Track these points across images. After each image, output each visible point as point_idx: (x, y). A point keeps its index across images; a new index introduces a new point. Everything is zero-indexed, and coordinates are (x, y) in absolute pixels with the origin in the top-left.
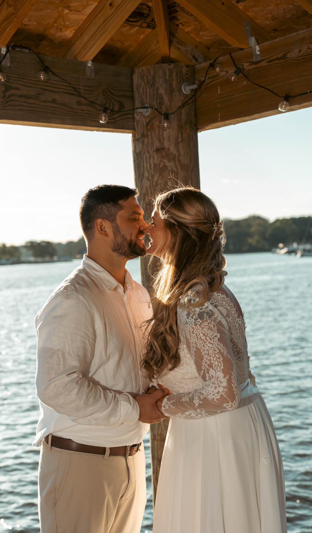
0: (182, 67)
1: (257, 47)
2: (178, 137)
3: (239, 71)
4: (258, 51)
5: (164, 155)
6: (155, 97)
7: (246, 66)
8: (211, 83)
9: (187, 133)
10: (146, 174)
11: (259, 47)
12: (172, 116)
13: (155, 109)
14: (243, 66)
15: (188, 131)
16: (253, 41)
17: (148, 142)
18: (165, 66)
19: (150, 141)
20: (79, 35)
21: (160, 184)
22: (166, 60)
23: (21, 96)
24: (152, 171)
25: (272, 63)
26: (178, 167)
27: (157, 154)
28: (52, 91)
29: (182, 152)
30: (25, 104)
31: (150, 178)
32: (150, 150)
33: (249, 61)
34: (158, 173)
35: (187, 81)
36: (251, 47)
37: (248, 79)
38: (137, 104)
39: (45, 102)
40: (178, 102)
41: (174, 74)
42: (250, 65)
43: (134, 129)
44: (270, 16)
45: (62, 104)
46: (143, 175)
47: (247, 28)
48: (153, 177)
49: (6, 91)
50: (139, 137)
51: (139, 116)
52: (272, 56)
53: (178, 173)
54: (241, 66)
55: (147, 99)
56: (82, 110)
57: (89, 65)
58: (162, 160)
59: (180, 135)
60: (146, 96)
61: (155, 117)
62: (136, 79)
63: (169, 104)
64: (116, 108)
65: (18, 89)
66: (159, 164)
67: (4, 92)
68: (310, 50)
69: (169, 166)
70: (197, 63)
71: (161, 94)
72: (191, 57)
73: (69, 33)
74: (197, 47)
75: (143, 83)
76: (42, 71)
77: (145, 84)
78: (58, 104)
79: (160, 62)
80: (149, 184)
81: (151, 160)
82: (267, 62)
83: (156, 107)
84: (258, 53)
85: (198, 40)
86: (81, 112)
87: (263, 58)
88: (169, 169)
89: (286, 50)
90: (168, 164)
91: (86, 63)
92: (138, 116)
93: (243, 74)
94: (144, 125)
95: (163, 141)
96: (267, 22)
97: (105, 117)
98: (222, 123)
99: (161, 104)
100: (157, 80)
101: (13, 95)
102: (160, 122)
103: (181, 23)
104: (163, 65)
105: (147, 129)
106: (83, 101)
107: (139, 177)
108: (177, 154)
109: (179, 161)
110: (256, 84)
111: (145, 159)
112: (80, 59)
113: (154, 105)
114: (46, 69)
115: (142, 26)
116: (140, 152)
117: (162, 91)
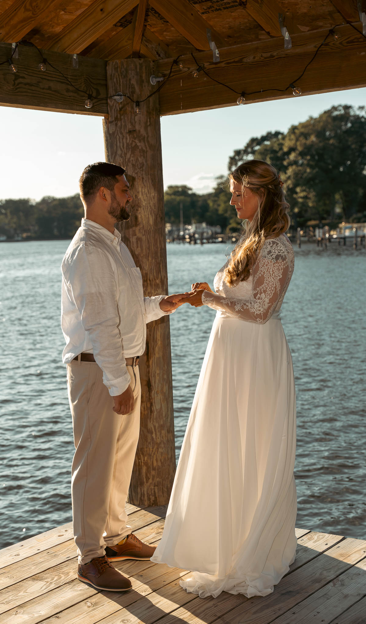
0: (150, 62)
1: (217, 50)
2: (147, 121)
3: (200, 69)
4: (218, 54)
5: (135, 136)
6: (128, 86)
7: (206, 65)
8: (174, 76)
9: (154, 118)
10: (119, 152)
11: (218, 50)
12: (142, 104)
13: (128, 97)
14: (204, 65)
15: (154, 117)
16: (213, 45)
17: (121, 125)
18: (137, 60)
19: (123, 124)
20: (68, 31)
21: (132, 160)
22: (137, 55)
23: (26, 84)
24: (125, 149)
25: (230, 65)
26: (147, 146)
27: (129, 135)
28: (48, 80)
29: (150, 134)
30: (29, 91)
31: (123, 155)
32: (123, 131)
33: (210, 61)
34: (130, 152)
35: (154, 74)
36: (211, 50)
37: (208, 76)
38: (111, 91)
39: (43, 89)
40: (147, 92)
41: (144, 67)
42: (209, 65)
43: (108, 113)
44: (227, 26)
45: (55, 91)
46: (116, 153)
47: (209, 34)
48: (126, 154)
49: (16, 79)
50: (112, 120)
51: (113, 102)
52: (230, 60)
53: (147, 151)
54: (202, 65)
55: (120, 88)
56: (70, 96)
57: (75, 57)
58: (134, 140)
59: (148, 120)
60: (120, 85)
61: (128, 104)
62: (110, 70)
63: (139, 93)
65: (23, 78)
66: (132, 144)
67: (14, 81)
68: (263, 58)
69: (140, 146)
70: (160, 58)
71: (133, 84)
72: (156, 53)
73: (58, 29)
74: (159, 45)
75: (117, 74)
76: (42, 63)
77: (119, 75)
78: (53, 91)
79: (132, 56)
80: (122, 161)
81: (124, 140)
82: (225, 64)
83: (129, 95)
84: (218, 55)
85: (160, 38)
86: (69, 97)
87: (222, 60)
88: (140, 148)
89: (242, 56)
90: (139, 144)
91: (72, 56)
92: (111, 102)
93: (204, 71)
94: (117, 110)
95: (135, 125)
96: (224, 30)
97: (90, 102)
98: (184, 111)
99: (133, 92)
100: (130, 72)
101: (21, 83)
102: (132, 108)
103: (149, 24)
104: (134, 59)
105: (120, 114)
106: (71, 88)
107: (112, 154)
108: (146, 136)
109: (148, 142)
110: (216, 81)
111: (118, 139)
112: (68, 52)
113: (127, 94)
114: (45, 61)
115: (117, 25)
116: (114, 133)
117: (133, 82)
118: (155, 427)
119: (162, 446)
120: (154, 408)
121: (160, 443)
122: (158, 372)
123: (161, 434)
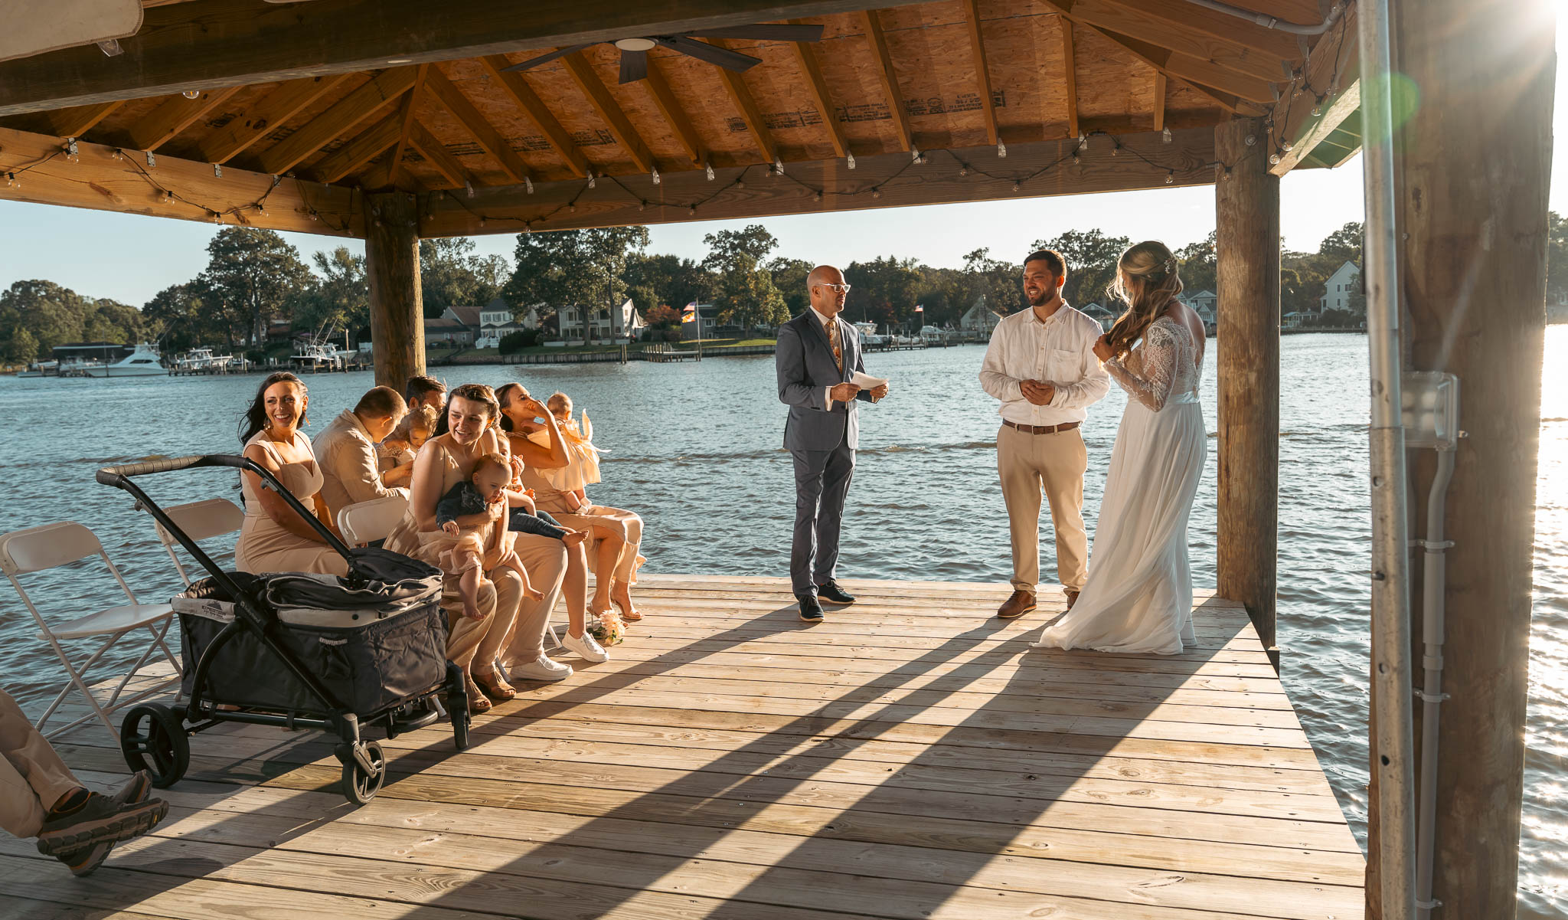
0: (1246, 121)
2: (1239, 187)
5: (1227, 204)
12: (1234, 168)
20: (1149, 109)
23: (1096, 172)
26: (1239, 214)
27: (1222, 204)
28: (1125, 163)
29: (1242, 201)
34: (1223, 221)
41: (1237, 129)
53: (1238, 219)
57: (1166, 133)
59: (1241, 185)
61: (1222, 171)
63: (1232, 158)
64: (1195, 165)
65: (1093, 166)
76: (1115, 148)
78: (1133, 172)
86: (1155, 175)
91: (1162, 132)
95: (1227, 192)
97: (1171, 177)
99: (1227, 157)
100: (1225, 136)
101: (1088, 172)
108: (1238, 203)
109: (1239, 209)
114: (1119, 146)
117: (1228, 147)
118: (1231, 515)
119: (1239, 538)
120: (1231, 495)
121: (1237, 534)
122: (1237, 458)
123: (1237, 524)
